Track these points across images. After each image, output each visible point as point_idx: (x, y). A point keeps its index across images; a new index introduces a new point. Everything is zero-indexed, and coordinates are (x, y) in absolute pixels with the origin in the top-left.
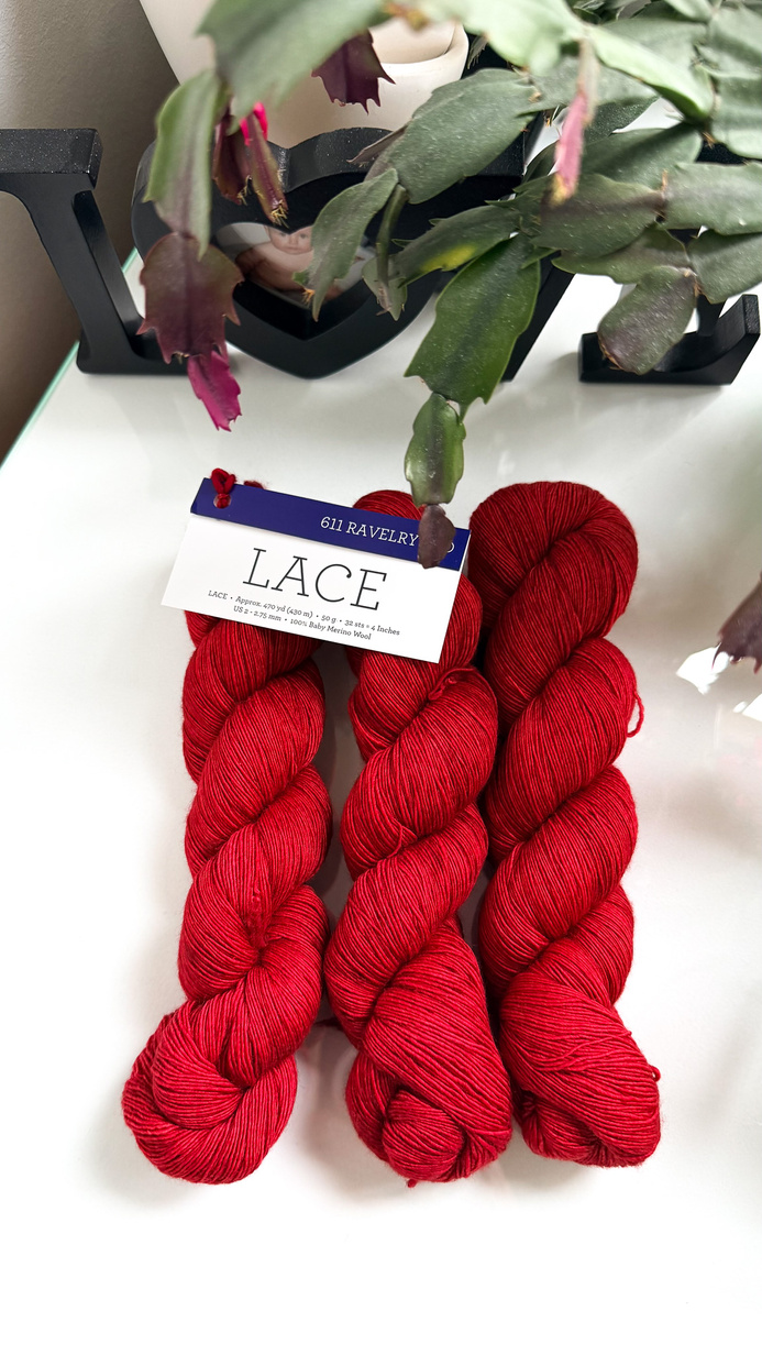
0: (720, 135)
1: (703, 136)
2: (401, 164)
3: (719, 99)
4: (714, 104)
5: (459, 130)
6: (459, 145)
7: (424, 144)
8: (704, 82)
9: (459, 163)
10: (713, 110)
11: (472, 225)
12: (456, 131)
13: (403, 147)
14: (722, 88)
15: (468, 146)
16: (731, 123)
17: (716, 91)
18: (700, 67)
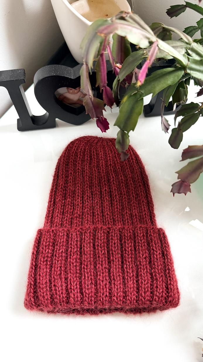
0: (188, 71)
1: (184, 71)
3: (189, 62)
4: (188, 64)
8: (186, 58)
10: (187, 65)
14: (190, 60)
16: (191, 69)
17: (189, 61)
18: (186, 54)
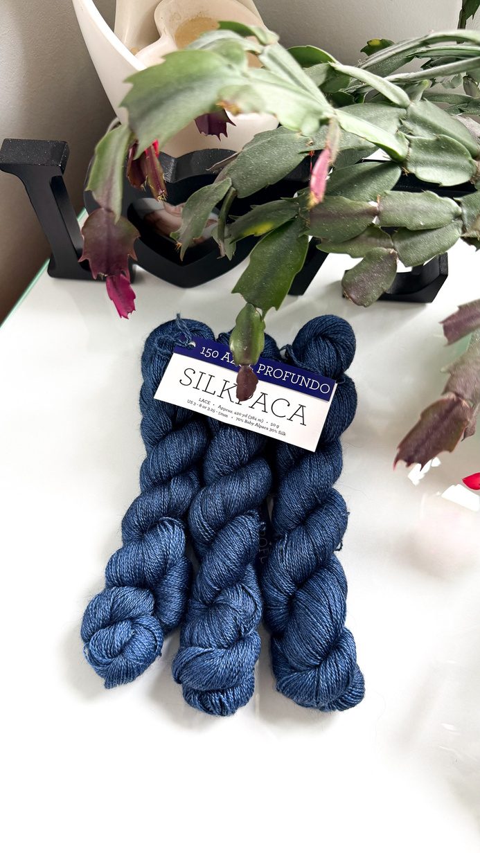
0: (412, 169)
1: (402, 169)
2: (234, 175)
3: (410, 149)
4: (408, 152)
5: (267, 159)
6: (267, 167)
7: (247, 165)
8: (403, 141)
9: (267, 177)
10: (407, 156)
11: (272, 211)
12: (266, 159)
13: (235, 166)
14: (412, 144)
15: (271, 168)
16: (417, 163)
17: (410, 146)
18: (400, 132)
